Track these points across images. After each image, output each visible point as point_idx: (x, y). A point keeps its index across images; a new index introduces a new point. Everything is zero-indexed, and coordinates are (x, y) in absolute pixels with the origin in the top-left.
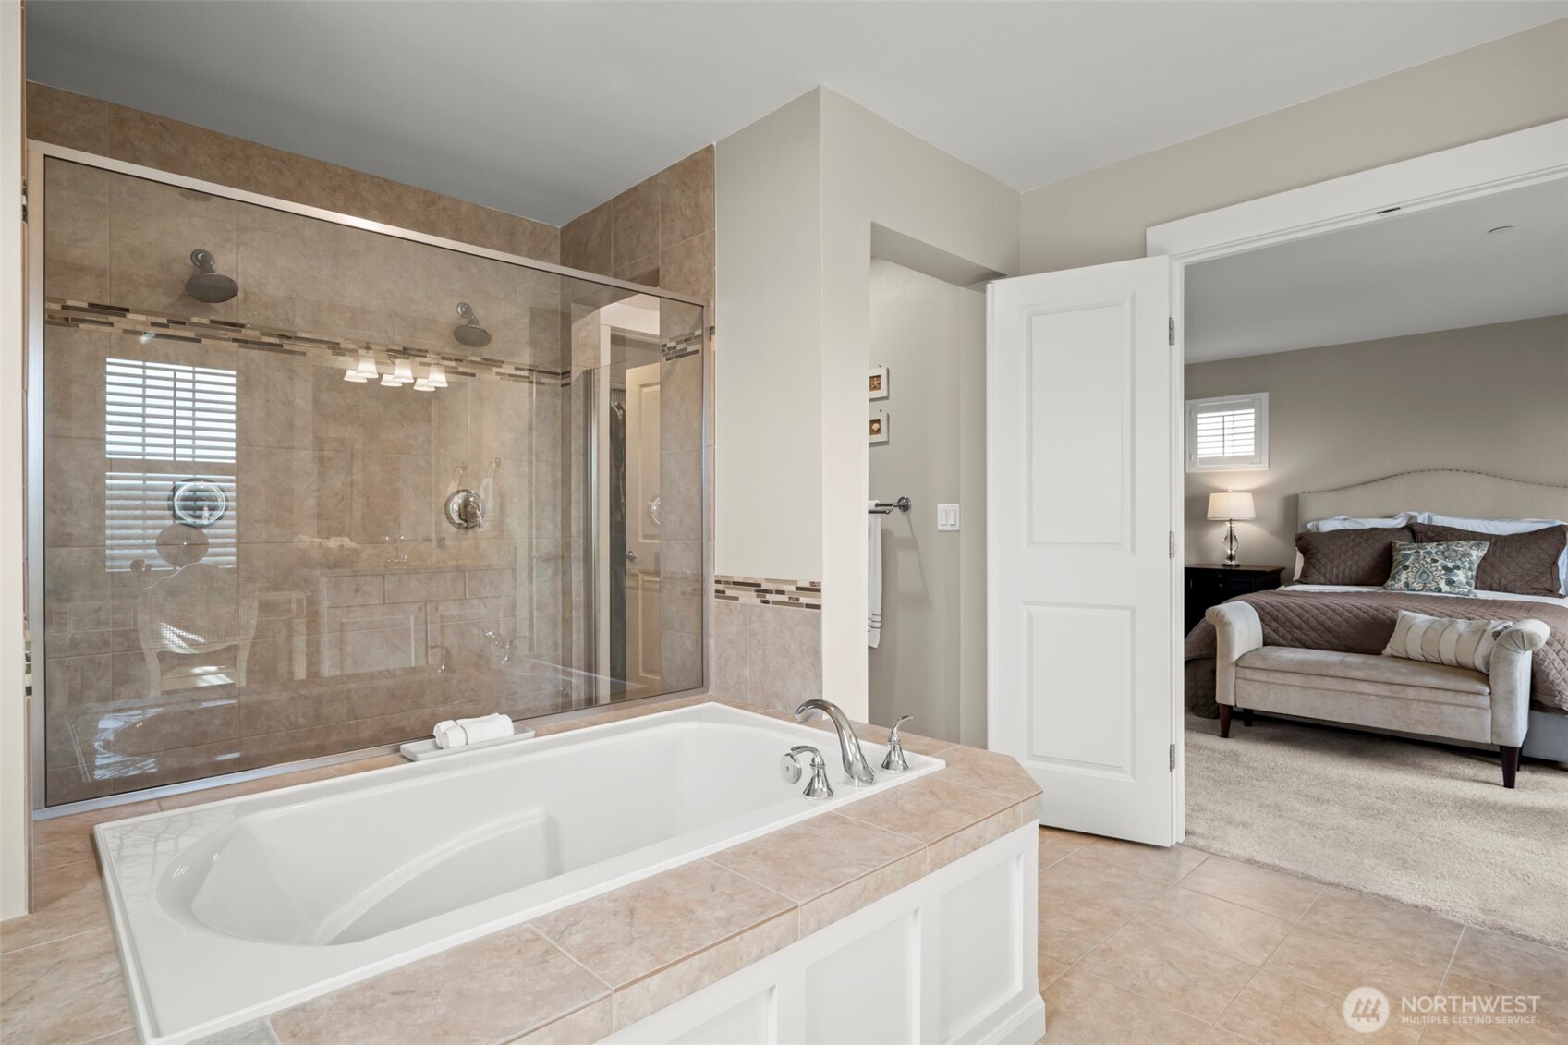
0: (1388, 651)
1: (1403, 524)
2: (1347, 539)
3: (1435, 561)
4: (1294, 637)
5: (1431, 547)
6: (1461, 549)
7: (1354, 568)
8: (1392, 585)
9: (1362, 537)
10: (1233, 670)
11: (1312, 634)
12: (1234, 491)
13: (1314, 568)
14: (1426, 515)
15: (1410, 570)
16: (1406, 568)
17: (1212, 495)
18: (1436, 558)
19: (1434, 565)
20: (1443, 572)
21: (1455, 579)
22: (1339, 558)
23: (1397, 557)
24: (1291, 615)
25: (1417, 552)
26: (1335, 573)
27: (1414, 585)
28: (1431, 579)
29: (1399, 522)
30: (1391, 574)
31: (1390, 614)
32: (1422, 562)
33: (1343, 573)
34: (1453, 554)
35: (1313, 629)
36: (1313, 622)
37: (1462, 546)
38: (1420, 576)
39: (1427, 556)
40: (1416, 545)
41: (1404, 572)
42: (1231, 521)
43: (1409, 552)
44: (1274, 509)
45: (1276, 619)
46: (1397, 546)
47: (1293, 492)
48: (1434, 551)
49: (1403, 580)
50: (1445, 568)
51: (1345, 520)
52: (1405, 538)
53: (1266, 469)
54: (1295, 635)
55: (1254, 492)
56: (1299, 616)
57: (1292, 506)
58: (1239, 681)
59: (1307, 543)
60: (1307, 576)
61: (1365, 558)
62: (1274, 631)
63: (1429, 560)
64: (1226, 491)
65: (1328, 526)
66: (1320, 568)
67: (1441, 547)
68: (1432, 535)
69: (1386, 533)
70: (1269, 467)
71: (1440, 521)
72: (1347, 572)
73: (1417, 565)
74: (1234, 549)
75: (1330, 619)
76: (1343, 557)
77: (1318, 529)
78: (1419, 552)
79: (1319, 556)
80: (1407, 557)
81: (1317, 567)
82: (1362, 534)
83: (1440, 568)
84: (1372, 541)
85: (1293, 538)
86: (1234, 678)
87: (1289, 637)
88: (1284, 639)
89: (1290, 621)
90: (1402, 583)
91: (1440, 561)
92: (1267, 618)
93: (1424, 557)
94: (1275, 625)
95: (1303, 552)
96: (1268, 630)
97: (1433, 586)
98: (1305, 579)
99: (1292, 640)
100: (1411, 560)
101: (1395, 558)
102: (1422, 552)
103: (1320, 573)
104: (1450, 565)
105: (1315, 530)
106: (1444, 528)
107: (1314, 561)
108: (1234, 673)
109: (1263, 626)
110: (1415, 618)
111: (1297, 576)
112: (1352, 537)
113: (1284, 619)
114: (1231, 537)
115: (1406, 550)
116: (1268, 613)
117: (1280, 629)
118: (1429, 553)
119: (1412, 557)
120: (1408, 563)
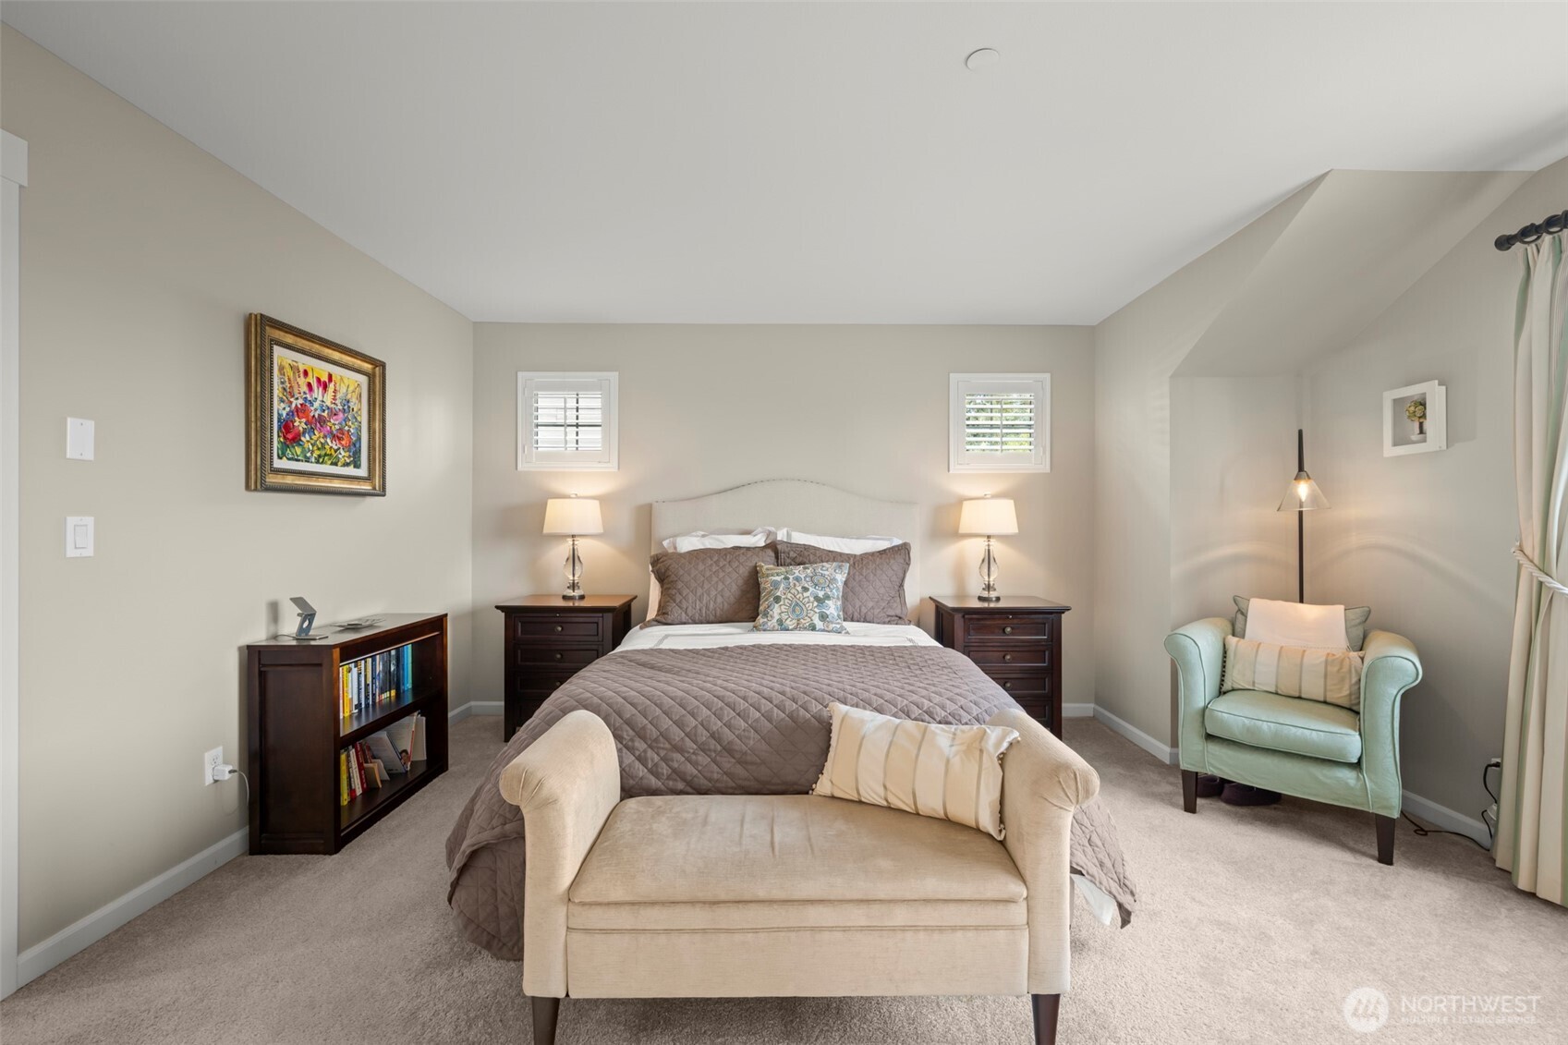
0: (823, 786)
1: (762, 544)
2: (710, 562)
3: (805, 589)
4: (674, 771)
5: (798, 571)
6: (826, 573)
7: (719, 599)
8: (764, 624)
9: (725, 560)
10: (561, 912)
11: (703, 759)
12: (577, 497)
13: (675, 601)
14: (785, 530)
15: (781, 603)
16: (777, 599)
17: (550, 502)
18: (806, 585)
19: (805, 595)
20: (816, 604)
21: (828, 612)
22: (702, 587)
23: (766, 584)
24: (666, 723)
25: (786, 578)
26: (698, 607)
27: (788, 622)
28: (805, 614)
29: (758, 540)
30: (761, 608)
31: (815, 707)
32: (793, 591)
33: (707, 608)
34: (822, 581)
35: (703, 748)
36: (703, 735)
37: (828, 569)
38: (794, 611)
39: (797, 583)
40: (783, 569)
41: (777, 606)
42: (573, 536)
43: (778, 578)
44: (625, 522)
45: (641, 734)
46: (764, 570)
47: (643, 499)
48: (802, 576)
49: (777, 617)
50: (817, 598)
51: (703, 536)
52: (768, 559)
53: (617, 470)
54: (675, 765)
55: (603, 500)
56: (679, 724)
57: (646, 516)
58: (575, 936)
59: (665, 568)
60: (667, 614)
61: (728, 587)
62: (639, 759)
63: (799, 589)
64: (569, 497)
65: (687, 544)
66: (680, 602)
67: (809, 571)
68: (795, 555)
69: (750, 553)
70: (619, 468)
71: (800, 538)
72: (711, 606)
73: (789, 595)
74: (576, 576)
75: (729, 725)
76: (706, 586)
77: (675, 548)
78: (788, 579)
79: (680, 585)
80: (776, 585)
81: (678, 601)
82: (726, 555)
83: (812, 599)
84: (737, 564)
85: (649, 560)
86: (563, 931)
87: (665, 770)
88: (657, 775)
89: (665, 735)
90: (775, 620)
91: (811, 589)
92: (628, 733)
93: (795, 585)
94: (640, 745)
95: (662, 578)
96: (630, 759)
97: (806, 622)
98: (663, 618)
99: (669, 778)
100: (781, 589)
101: (762, 586)
102: (791, 577)
103: (681, 608)
104: (821, 594)
105: (671, 551)
106: (807, 547)
107: (673, 592)
108: (562, 920)
109: (619, 751)
110: (862, 722)
111: (651, 614)
112: (715, 558)
113: (655, 733)
114: (574, 559)
115: (773, 576)
116: (628, 722)
117: (650, 753)
118: (797, 579)
119: (782, 585)
120: (779, 594)
